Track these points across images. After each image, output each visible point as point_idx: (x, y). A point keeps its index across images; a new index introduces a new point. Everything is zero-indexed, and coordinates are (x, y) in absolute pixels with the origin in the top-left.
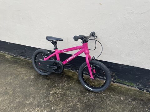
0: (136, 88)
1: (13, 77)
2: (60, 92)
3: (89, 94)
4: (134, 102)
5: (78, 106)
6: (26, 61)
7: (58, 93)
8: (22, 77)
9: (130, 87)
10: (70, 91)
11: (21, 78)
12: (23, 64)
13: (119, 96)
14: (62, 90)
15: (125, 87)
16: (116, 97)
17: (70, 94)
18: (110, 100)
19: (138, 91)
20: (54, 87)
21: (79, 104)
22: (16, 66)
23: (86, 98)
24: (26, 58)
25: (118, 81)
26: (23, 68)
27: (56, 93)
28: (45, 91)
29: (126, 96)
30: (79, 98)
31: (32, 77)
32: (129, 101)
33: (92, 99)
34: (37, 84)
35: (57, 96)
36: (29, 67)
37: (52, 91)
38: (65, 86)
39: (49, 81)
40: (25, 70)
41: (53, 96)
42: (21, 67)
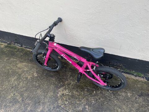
0: (143, 77)
1: (16, 77)
2: (68, 93)
3: (96, 92)
4: (141, 100)
5: (87, 109)
6: (23, 50)
7: (65, 95)
8: (24, 76)
9: (137, 78)
10: (77, 91)
11: (25, 78)
12: (21, 56)
13: (126, 92)
14: (68, 90)
15: (132, 79)
16: (123, 94)
17: (77, 95)
18: (117, 99)
19: (145, 83)
20: (60, 87)
21: (87, 107)
22: (15, 61)
23: (94, 99)
24: (22, 46)
25: (125, 71)
26: (23, 62)
27: (63, 94)
28: (52, 94)
29: (133, 91)
30: (87, 100)
31: (35, 74)
32: (136, 98)
33: (99, 99)
34: (43, 85)
35: (65, 99)
36: (28, 59)
37: (59, 93)
38: (71, 84)
39: (54, 80)
40: (25, 66)
41: (61, 100)
42: (21, 61)
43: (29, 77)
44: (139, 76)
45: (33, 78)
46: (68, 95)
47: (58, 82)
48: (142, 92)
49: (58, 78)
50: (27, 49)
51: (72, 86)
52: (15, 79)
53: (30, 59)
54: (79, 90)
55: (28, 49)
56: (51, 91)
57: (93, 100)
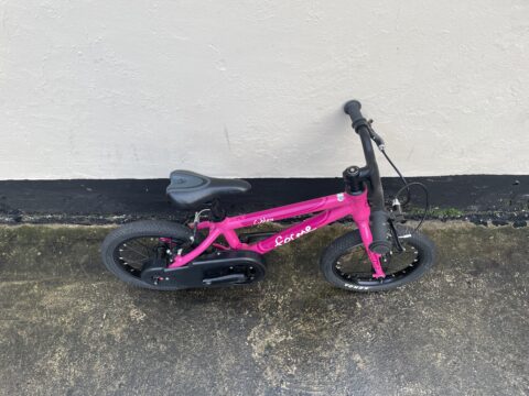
0: (462, 218)
1: (61, 352)
2: (282, 339)
3: (363, 304)
4: (481, 284)
5: (360, 365)
6: (31, 237)
7: (277, 347)
8: (96, 335)
9: (450, 225)
10: (307, 320)
11: (102, 339)
12: (38, 259)
13: (439, 275)
14: (279, 327)
15: (438, 231)
16: (435, 283)
17: (313, 332)
18: (426, 303)
19: (474, 232)
20: (248, 327)
21: (357, 357)
22: (21, 289)
23: (366, 326)
24: (18, 220)
25: (412, 213)
26: (58, 283)
27: (269, 347)
28: (232, 359)
29: (453, 266)
30: (349, 335)
32: (469, 283)
33: (381, 320)
34: (185, 342)
35: (281, 360)
36: (78, 266)
37: (255, 347)
38: (277, 304)
39: (215, 309)
40: (77, 294)
41: (272, 367)
42: (48, 283)
43: (117, 332)
44: (453, 218)
45: (134, 331)
46: (285, 343)
47: (231, 313)
48: (475, 262)
49: (226, 299)
50: (49, 226)
51: (284, 309)
52: (63, 360)
53: (82, 261)
54: (311, 315)
55: (56, 226)
56: (224, 354)
57: (364, 329)
